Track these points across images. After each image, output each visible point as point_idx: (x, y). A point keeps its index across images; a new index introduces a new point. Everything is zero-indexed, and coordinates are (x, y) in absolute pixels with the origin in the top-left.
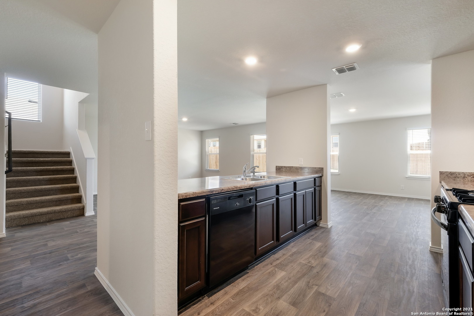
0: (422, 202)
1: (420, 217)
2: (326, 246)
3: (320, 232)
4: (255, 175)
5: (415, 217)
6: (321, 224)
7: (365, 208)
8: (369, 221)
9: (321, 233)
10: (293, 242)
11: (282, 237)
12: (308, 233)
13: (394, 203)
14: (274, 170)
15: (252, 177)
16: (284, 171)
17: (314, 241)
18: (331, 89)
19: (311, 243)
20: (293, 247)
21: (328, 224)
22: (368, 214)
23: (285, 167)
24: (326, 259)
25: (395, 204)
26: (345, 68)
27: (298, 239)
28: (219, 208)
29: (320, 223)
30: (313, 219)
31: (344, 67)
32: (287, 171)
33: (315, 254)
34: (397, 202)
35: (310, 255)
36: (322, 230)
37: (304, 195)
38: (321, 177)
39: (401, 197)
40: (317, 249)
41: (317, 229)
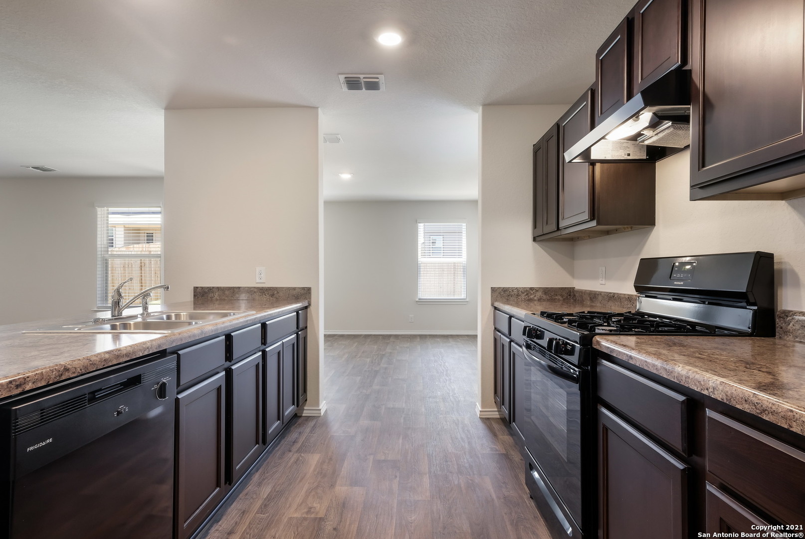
0: (439, 340)
1: (446, 364)
2: (331, 459)
3: (308, 430)
4: (150, 311)
5: (441, 365)
6: (305, 412)
7: (368, 362)
8: (383, 386)
9: (311, 432)
10: (257, 471)
11: (239, 469)
12: (285, 440)
13: (405, 346)
14: (189, 297)
15: (139, 320)
16: (217, 300)
17: (302, 455)
18: (327, 121)
19: (297, 460)
20: (259, 484)
21: (320, 408)
22: (376, 372)
23: (218, 288)
24: (341, 489)
25: (407, 347)
26: (363, 80)
27: (267, 458)
28: (51, 440)
29: (304, 410)
30: (293, 404)
31: (362, 76)
32: (224, 300)
33: (316, 484)
34: (409, 344)
35: (304, 490)
36: (311, 424)
37: (279, 353)
38: (306, 308)
39: (411, 335)
40: (314, 470)
41: (299, 425)
